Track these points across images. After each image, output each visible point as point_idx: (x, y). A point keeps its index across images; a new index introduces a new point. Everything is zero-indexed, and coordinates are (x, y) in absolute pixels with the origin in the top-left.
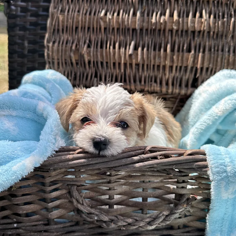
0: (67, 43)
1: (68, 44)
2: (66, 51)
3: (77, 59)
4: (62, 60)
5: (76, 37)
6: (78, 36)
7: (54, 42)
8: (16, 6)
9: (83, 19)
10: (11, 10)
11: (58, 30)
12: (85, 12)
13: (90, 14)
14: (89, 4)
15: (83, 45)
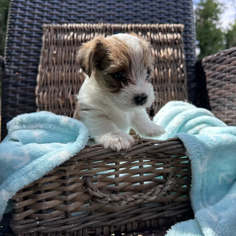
0: (54, 92)
1: (56, 93)
2: (54, 98)
3: (63, 103)
4: (51, 104)
5: (62, 87)
6: (63, 86)
7: (43, 92)
8: (9, 69)
9: (67, 75)
10: (5, 72)
11: (47, 84)
12: (67, 70)
13: (71, 71)
14: (69, 65)
15: (67, 93)
